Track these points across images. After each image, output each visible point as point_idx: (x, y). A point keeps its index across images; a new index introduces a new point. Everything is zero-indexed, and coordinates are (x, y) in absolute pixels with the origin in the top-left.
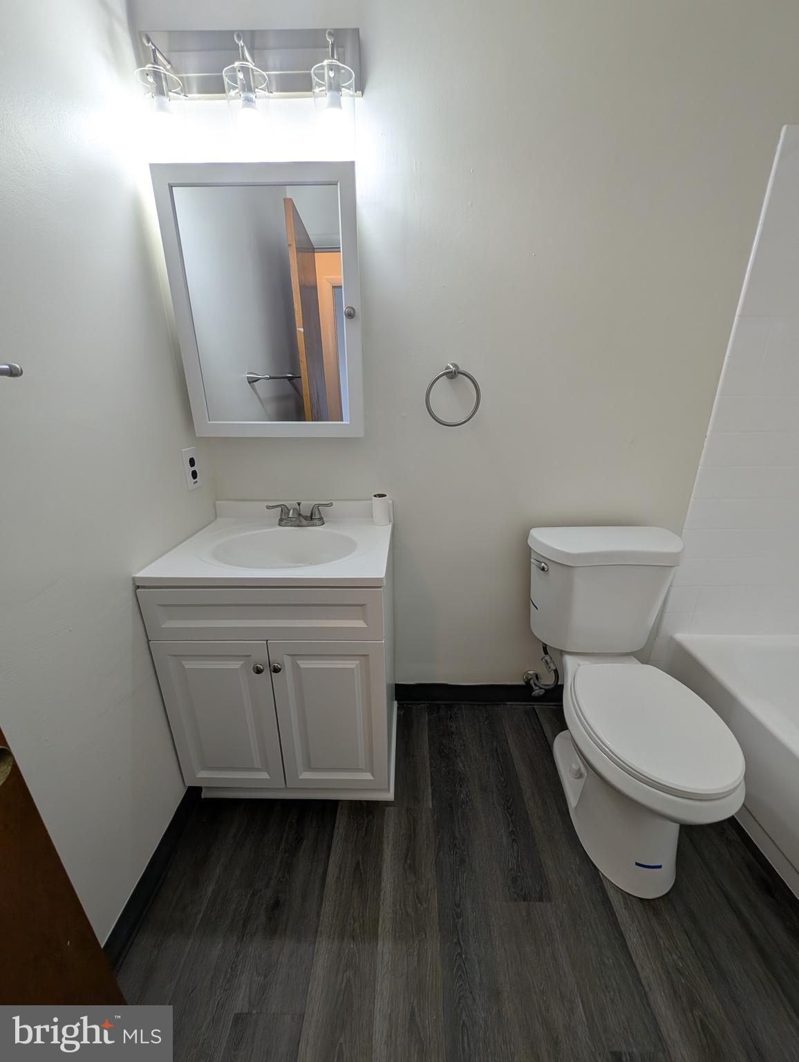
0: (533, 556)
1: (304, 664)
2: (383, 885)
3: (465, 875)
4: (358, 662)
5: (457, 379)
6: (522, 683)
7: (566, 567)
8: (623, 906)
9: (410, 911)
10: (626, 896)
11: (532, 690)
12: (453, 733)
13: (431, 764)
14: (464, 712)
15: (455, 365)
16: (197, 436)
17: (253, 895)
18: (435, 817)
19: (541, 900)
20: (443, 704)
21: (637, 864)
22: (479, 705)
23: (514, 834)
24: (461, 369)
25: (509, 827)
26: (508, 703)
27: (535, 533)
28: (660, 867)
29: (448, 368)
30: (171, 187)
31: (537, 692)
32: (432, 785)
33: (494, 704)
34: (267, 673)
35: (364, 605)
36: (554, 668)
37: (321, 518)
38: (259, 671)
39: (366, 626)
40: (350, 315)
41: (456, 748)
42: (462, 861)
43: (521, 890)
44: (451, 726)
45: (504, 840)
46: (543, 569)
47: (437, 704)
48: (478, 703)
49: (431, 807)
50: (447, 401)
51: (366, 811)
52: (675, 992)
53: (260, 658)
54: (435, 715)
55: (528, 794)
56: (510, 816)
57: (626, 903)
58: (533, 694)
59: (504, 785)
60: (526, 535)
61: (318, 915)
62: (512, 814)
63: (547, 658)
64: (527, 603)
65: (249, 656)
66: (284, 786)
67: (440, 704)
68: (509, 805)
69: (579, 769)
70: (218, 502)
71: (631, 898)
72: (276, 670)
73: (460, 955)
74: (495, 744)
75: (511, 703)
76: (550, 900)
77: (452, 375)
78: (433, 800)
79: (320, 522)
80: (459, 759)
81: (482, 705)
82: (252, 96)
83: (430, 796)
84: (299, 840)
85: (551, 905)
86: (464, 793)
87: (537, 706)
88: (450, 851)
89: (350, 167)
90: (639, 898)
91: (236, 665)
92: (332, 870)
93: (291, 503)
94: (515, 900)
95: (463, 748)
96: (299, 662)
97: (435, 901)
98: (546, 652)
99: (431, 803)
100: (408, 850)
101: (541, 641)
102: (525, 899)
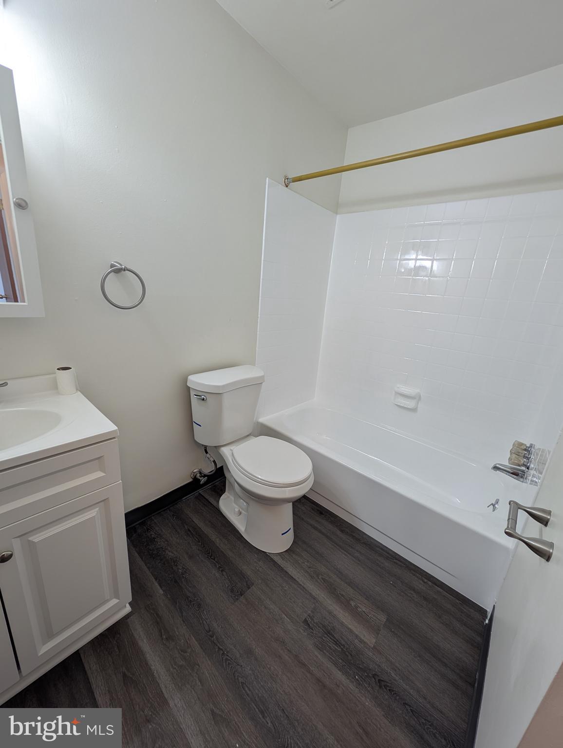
0: (192, 393)
1: (37, 537)
2: (153, 668)
3: (205, 612)
4: (97, 509)
5: (121, 274)
6: (191, 480)
7: (216, 394)
8: (281, 559)
9: (182, 663)
11: (199, 481)
12: (154, 538)
13: (148, 568)
14: (155, 521)
15: (119, 264)
18: (169, 596)
19: (249, 588)
20: (137, 525)
21: (282, 534)
22: (164, 511)
23: (221, 567)
25: (216, 566)
26: (183, 499)
27: (191, 378)
28: (289, 530)
29: (112, 266)
31: (203, 480)
32: (156, 579)
33: (173, 505)
35: (102, 456)
36: (213, 460)
39: (104, 474)
41: (161, 546)
42: (199, 606)
43: (238, 592)
44: (152, 534)
45: (217, 575)
46: (203, 399)
47: (132, 527)
48: (162, 510)
49: (163, 592)
52: (311, 576)
54: (134, 535)
55: (218, 541)
56: (214, 560)
57: (282, 557)
58: (201, 483)
59: (203, 546)
60: (185, 380)
62: (215, 558)
63: (208, 455)
64: (190, 423)
66: (19, 679)
67: (134, 527)
68: (210, 555)
69: (239, 510)
71: (283, 553)
73: (223, 654)
74: (186, 527)
75: (185, 498)
76: (253, 584)
77: (118, 271)
78: (161, 587)
80: (167, 551)
81: (166, 509)
83: (159, 587)
85: (255, 586)
86: (181, 568)
87: (202, 490)
88: (189, 606)
94: (237, 599)
95: (166, 543)
96: (31, 538)
97: (194, 642)
98: (207, 452)
99: (161, 592)
100: (160, 631)
101: (203, 445)
102: (241, 595)
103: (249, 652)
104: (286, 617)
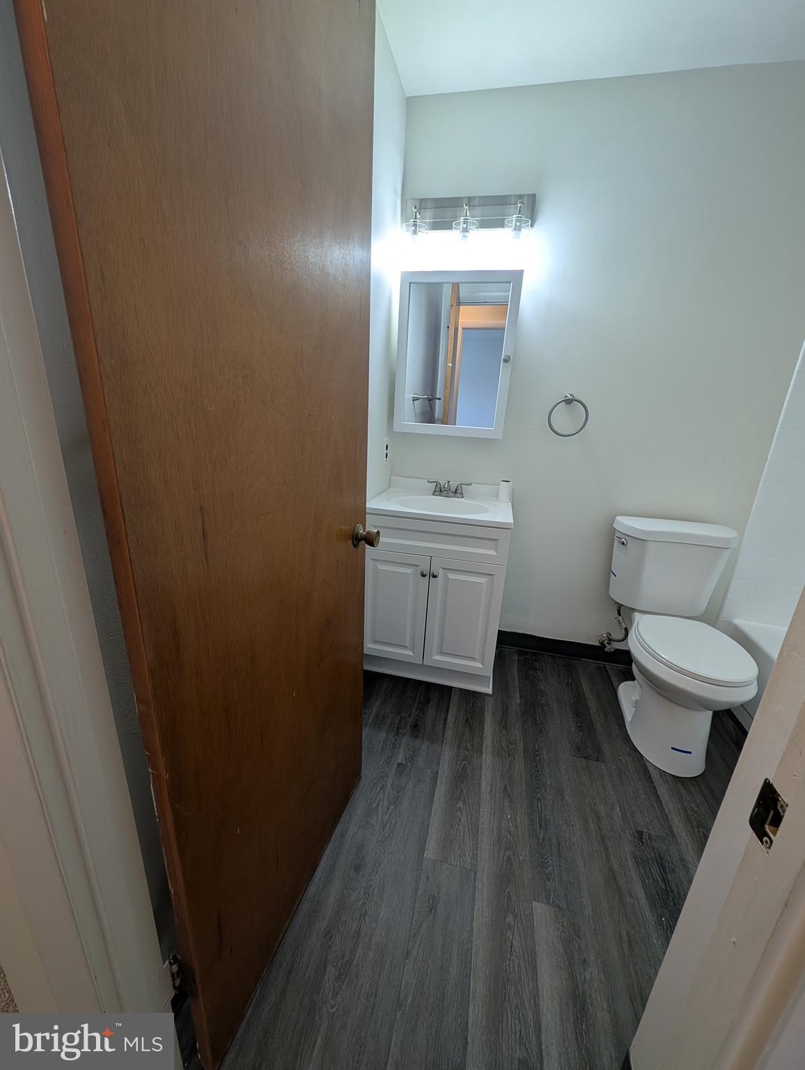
0: (616, 534)
1: (451, 576)
2: (485, 731)
3: (543, 739)
4: (486, 579)
5: (572, 404)
6: (598, 644)
7: (641, 541)
8: (658, 776)
9: (504, 746)
10: (662, 772)
11: (605, 647)
12: (537, 669)
13: (519, 681)
14: (546, 660)
15: (571, 395)
16: (394, 430)
17: (401, 718)
18: (522, 708)
19: (597, 760)
20: (530, 652)
21: (673, 748)
23: (581, 727)
24: (576, 397)
25: (577, 723)
26: (583, 660)
27: (618, 518)
28: (690, 753)
29: (566, 396)
30: (410, 283)
31: (609, 647)
32: (520, 691)
34: (427, 577)
35: (497, 540)
36: (624, 626)
37: (462, 494)
38: (424, 576)
39: (496, 555)
40: (506, 361)
41: (539, 677)
42: (541, 732)
43: (583, 754)
45: (573, 728)
46: (623, 543)
47: (525, 651)
48: (558, 655)
49: (519, 703)
50: (563, 419)
51: (472, 697)
53: (425, 568)
56: (579, 718)
57: (661, 777)
58: (606, 649)
59: (576, 702)
60: (613, 520)
61: (443, 735)
63: (620, 618)
64: (609, 572)
65: (418, 566)
66: (421, 663)
67: (527, 652)
68: (578, 712)
69: (637, 701)
70: (392, 477)
72: (435, 577)
73: (537, 771)
75: (586, 660)
76: (604, 762)
77: (569, 401)
78: (520, 699)
79: (461, 496)
80: (541, 683)
81: (562, 657)
82: (467, 234)
83: (519, 697)
84: (428, 701)
85: (604, 764)
86: (544, 700)
87: (608, 666)
88: (532, 726)
89: (519, 274)
90: (673, 775)
91: (409, 571)
92: (451, 718)
93: (442, 483)
94: (578, 757)
95: (545, 678)
96: (448, 574)
97: (521, 746)
98: (619, 614)
99: (519, 701)
100: (502, 719)
101: (616, 602)
102: (585, 758)
103: (560, 792)
104: (618, 809)
